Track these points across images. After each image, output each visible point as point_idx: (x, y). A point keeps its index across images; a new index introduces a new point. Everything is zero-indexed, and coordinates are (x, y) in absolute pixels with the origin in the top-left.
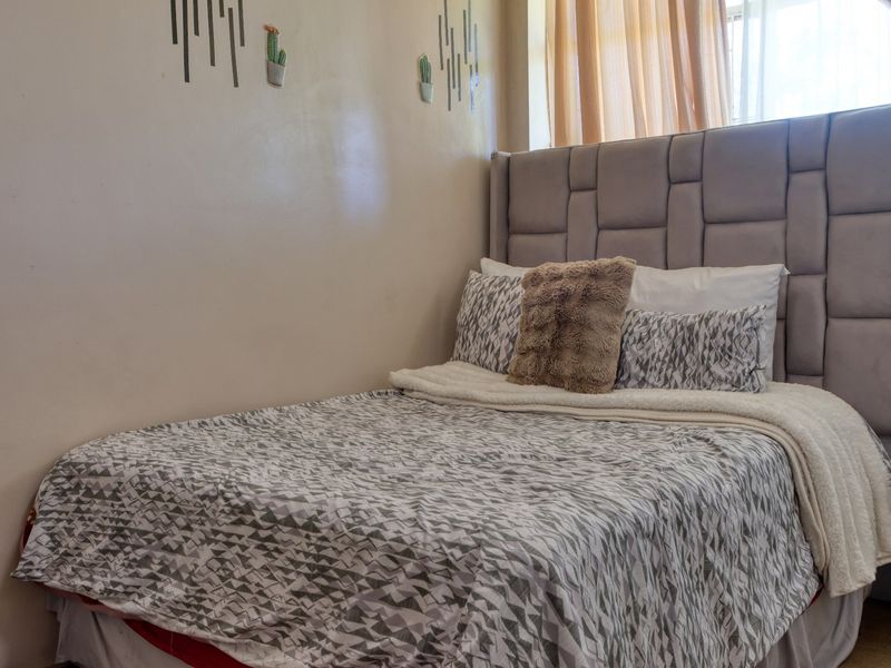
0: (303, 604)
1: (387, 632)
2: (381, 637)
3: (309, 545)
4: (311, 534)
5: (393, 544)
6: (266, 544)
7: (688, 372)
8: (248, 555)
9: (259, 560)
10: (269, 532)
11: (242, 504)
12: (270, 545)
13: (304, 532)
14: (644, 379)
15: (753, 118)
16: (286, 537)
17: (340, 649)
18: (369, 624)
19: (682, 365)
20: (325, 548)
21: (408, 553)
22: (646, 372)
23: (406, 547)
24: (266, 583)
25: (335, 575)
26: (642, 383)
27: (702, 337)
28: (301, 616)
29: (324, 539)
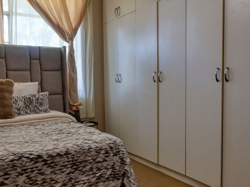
0: (71, 176)
1: (101, 170)
2: (99, 172)
3: (68, 159)
4: (68, 155)
5: (96, 149)
6: (50, 165)
7: (31, 110)
8: (43, 171)
9: (49, 171)
10: (51, 161)
11: (35, 157)
12: (52, 165)
13: (65, 156)
14: (20, 113)
15: (19, 44)
16: (58, 160)
17: (89, 180)
18: (95, 170)
19: (29, 108)
20: (74, 157)
21: (101, 149)
22: (19, 111)
23: (100, 148)
24: (53, 176)
25: (79, 164)
26: (19, 114)
27: (34, 100)
28: (71, 179)
29: (74, 155)
